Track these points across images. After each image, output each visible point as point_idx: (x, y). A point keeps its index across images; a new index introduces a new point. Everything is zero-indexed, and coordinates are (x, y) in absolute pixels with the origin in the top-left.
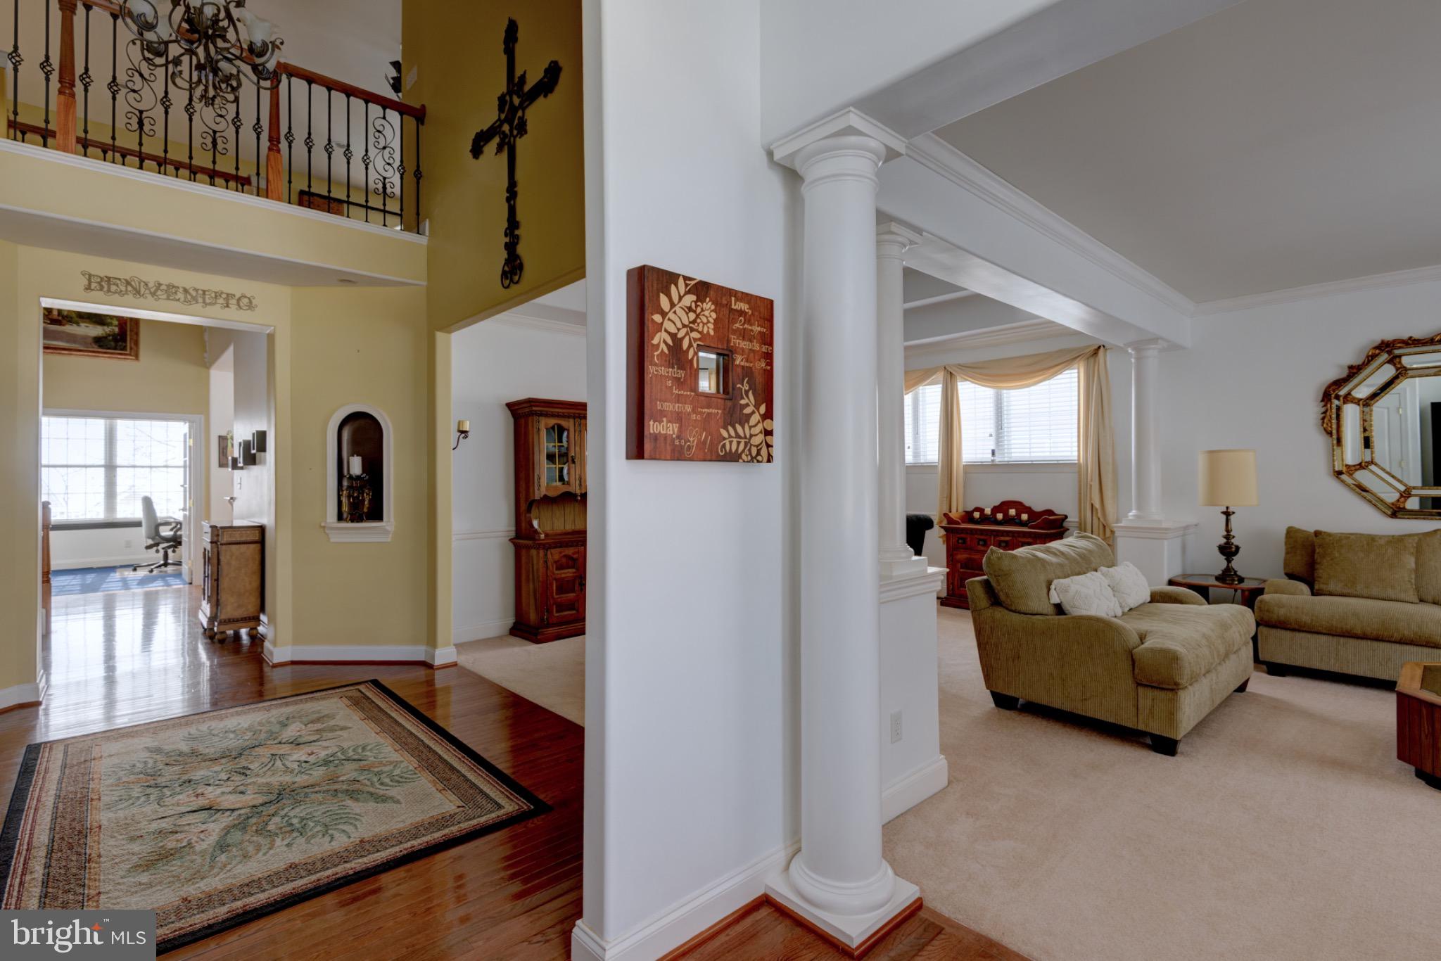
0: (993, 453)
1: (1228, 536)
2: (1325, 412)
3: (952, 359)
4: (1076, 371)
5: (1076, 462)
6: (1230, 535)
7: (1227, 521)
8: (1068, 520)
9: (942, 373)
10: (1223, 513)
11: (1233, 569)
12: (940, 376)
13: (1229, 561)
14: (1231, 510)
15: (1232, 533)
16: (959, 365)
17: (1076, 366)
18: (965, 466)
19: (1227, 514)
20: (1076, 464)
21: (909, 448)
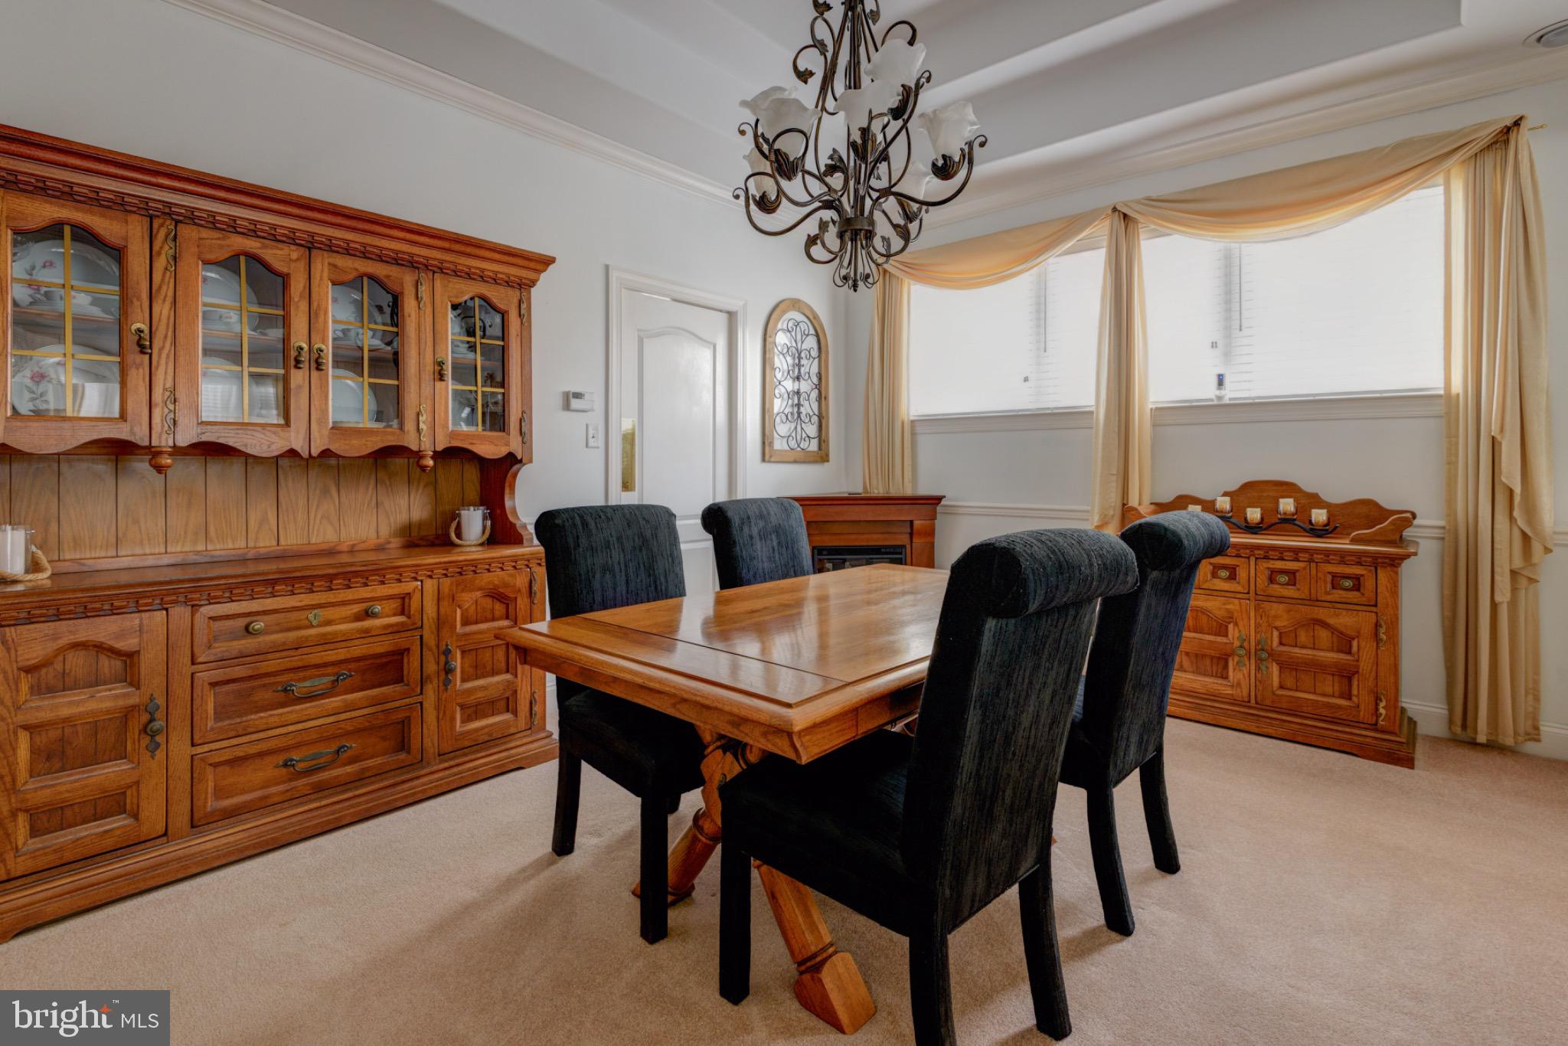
0: (1221, 381)
3: (1125, 194)
4: (1440, 190)
5: (1442, 392)
8: (1416, 522)
9: (1107, 222)
12: (1101, 230)
16: (1149, 199)
17: (1440, 179)
18: (1159, 411)
20: (1440, 396)
21: (1026, 379)
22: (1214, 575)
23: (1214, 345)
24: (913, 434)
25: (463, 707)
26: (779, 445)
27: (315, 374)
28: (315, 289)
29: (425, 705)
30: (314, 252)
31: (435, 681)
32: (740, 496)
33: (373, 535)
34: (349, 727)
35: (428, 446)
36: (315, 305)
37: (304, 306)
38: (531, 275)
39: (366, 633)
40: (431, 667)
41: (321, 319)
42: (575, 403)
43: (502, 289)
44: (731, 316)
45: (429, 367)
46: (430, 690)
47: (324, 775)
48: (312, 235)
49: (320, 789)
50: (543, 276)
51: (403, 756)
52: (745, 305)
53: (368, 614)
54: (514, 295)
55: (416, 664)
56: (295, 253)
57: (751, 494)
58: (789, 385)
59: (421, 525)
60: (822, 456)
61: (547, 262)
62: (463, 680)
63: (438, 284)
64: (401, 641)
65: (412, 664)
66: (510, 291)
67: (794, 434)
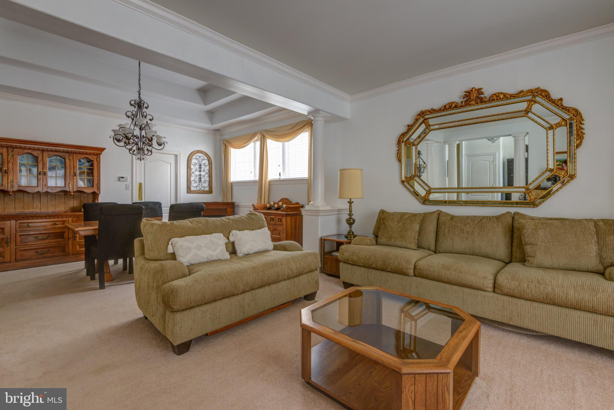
0: (280, 174)
1: (350, 214)
2: (398, 150)
4: (308, 132)
6: (351, 214)
7: (350, 206)
9: (259, 135)
10: (348, 202)
11: (352, 231)
12: (258, 137)
13: (351, 228)
14: (352, 200)
15: (352, 213)
16: (266, 130)
17: (307, 130)
19: (350, 203)
20: (307, 179)
21: (251, 173)
22: (271, 221)
23: (279, 166)
24: (232, 186)
25: (79, 245)
26: (192, 189)
27: (44, 176)
28: (44, 159)
29: (69, 244)
30: (44, 152)
31: (72, 239)
32: (178, 202)
33: (64, 209)
34: (50, 246)
35: (72, 190)
36: (44, 162)
37: (41, 163)
38: (100, 152)
39: (54, 228)
40: (71, 236)
41: (45, 165)
42: (121, 179)
43: (92, 156)
44: (176, 156)
45: (72, 173)
46: (70, 242)
47: (45, 255)
48: (43, 148)
49: (44, 257)
50: (103, 152)
51: (64, 253)
52: (180, 154)
53: (55, 224)
54: (95, 157)
55: (67, 235)
56: (39, 152)
57: (182, 202)
58: (197, 173)
59: (76, 207)
60: (210, 192)
61: (103, 149)
62: (79, 239)
63: (75, 156)
64: (63, 230)
65: (66, 235)
66: (94, 156)
67: (199, 186)
